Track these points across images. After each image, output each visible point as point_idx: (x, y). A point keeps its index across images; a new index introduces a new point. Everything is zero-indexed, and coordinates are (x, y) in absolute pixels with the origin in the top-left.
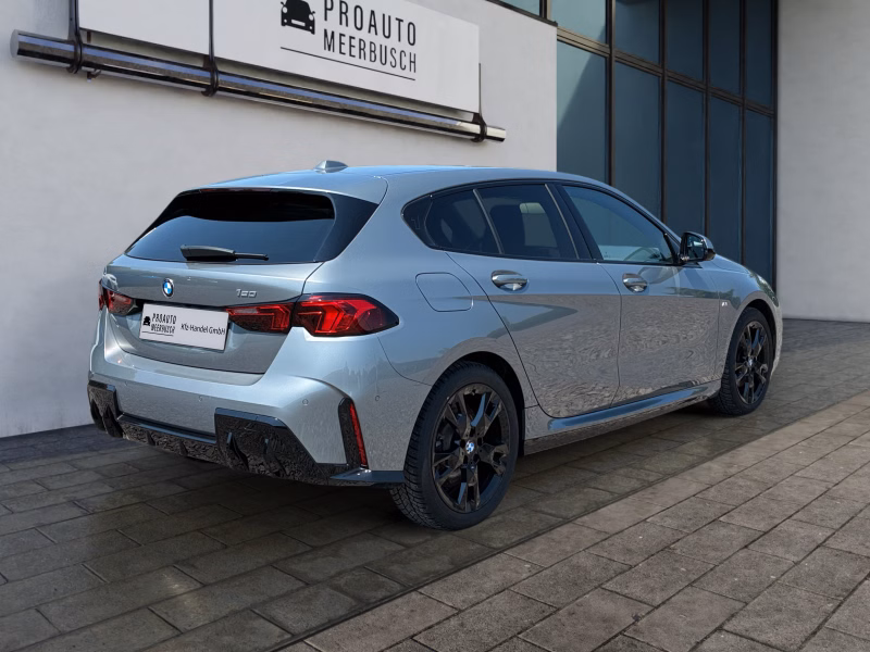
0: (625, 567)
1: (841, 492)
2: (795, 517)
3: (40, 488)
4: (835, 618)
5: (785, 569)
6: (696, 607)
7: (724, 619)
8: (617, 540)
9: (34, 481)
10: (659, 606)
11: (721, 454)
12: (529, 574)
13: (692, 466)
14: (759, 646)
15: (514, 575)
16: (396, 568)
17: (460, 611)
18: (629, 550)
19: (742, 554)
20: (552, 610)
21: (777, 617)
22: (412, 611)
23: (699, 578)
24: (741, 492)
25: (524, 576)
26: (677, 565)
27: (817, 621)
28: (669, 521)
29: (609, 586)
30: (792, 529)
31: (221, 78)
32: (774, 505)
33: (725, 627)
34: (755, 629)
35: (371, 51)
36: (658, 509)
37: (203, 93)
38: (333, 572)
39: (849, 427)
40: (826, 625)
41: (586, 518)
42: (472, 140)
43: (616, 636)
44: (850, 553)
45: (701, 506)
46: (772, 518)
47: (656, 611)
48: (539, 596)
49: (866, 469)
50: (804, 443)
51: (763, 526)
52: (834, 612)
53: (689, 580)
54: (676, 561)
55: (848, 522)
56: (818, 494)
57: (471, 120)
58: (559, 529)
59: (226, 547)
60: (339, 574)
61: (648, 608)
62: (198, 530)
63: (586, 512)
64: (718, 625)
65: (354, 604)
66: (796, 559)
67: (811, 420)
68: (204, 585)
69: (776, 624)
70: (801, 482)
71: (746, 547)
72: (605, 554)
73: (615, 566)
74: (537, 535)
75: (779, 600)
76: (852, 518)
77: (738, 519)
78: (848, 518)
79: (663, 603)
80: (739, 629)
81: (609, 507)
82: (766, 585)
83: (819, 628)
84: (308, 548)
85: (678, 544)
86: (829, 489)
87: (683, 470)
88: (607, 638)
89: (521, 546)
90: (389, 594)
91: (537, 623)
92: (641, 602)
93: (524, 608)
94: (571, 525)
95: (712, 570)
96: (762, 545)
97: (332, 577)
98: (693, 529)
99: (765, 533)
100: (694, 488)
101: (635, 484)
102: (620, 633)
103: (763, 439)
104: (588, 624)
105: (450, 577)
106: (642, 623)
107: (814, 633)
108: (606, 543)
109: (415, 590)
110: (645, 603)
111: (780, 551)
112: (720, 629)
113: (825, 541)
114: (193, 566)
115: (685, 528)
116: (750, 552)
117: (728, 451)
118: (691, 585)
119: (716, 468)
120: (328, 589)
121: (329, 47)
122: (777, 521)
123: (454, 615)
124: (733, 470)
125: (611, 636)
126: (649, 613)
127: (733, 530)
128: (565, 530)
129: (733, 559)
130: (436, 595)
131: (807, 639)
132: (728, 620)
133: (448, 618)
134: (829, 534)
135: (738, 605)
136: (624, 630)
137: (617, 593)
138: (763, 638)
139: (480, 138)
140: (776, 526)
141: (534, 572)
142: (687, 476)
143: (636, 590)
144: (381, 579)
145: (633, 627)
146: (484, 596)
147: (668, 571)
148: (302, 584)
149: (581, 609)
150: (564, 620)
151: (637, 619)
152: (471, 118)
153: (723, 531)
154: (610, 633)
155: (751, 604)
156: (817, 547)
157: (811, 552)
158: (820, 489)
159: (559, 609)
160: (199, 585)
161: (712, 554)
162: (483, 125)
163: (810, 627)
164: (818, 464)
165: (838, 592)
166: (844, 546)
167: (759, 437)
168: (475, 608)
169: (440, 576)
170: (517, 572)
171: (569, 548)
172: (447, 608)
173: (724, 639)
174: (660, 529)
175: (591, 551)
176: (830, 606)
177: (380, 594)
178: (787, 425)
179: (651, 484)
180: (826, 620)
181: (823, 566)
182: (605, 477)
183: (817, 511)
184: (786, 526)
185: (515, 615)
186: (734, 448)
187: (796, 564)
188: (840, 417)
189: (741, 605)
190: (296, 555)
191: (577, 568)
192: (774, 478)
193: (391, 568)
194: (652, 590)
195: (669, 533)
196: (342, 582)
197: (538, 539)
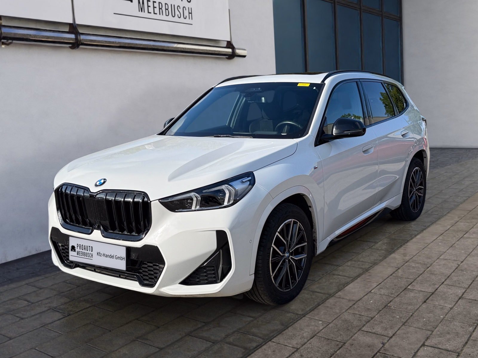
0: (369, 319)
1: (465, 266)
2: (445, 283)
3: (26, 302)
4: (475, 334)
5: (447, 312)
6: (409, 335)
7: (424, 340)
8: (360, 303)
9: (18, 298)
10: (391, 337)
11: (398, 249)
12: (323, 327)
13: (385, 257)
14: (444, 352)
15: (316, 328)
16: (254, 330)
17: (298, 349)
18: (368, 309)
19: (424, 306)
20: (342, 344)
21: (448, 336)
22: (274, 351)
23: (407, 321)
24: (414, 271)
25: (321, 328)
26: (394, 315)
27: (467, 337)
28: (383, 291)
29: (364, 329)
30: (445, 290)
31: (82, 37)
32: (433, 277)
33: (426, 344)
34: (439, 343)
35: (166, 9)
36: (375, 285)
37: (71, 48)
38: (223, 335)
39: (462, 225)
40: (471, 338)
41: (340, 293)
42: (227, 58)
43: (376, 353)
44: (476, 300)
45: (396, 280)
46: (434, 284)
47: (391, 339)
48: (332, 338)
49: (475, 252)
50: (441, 238)
51: (431, 290)
52: (474, 331)
53: (403, 322)
54: (393, 312)
55: (472, 283)
56: (454, 268)
57: (225, 46)
58: (328, 301)
59: (158, 328)
60: (227, 336)
61: (387, 339)
62: (137, 319)
63: (339, 290)
64: (422, 343)
65: (244, 351)
66: (451, 306)
67: (441, 222)
68: (161, 349)
69: (449, 340)
70: (444, 262)
71: (425, 302)
72: (357, 312)
73: (364, 319)
74: (319, 305)
75: (447, 328)
76: (473, 281)
77: (417, 287)
78: (471, 281)
79: (394, 335)
80: (432, 344)
81: (350, 286)
82: (440, 321)
83: (468, 340)
84: (204, 324)
85: (391, 303)
86: (459, 265)
87: (381, 261)
88: (373, 355)
89: (313, 312)
90: (258, 344)
91: (337, 351)
92: (383, 335)
93: (328, 344)
94: (333, 298)
95: (411, 316)
96: (432, 300)
97: (224, 338)
98: (396, 294)
99: (433, 293)
100: (390, 271)
101: (358, 271)
102: (378, 352)
103: (418, 237)
104: (361, 349)
105: (284, 332)
106: (387, 346)
107: (466, 343)
108: (355, 306)
109: (270, 340)
110: (385, 336)
111: (442, 303)
112: (423, 345)
113: (463, 295)
114: (147, 339)
115: (392, 294)
116: (428, 304)
117: (401, 246)
118: (403, 324)
119: (397, 257)
120: (226, 345)
121: (142, 9)
122: (437, 286)
123: (295, 351)
124: (407, 258)
125: (374, 354)
126: (388, 341)
127: (416, 293)
128: (331, 301)
129: (420, 309)
130: (282, 341)
131: (464, 346)
132: (426, 340)
133: (293, 353)
134: (464, 291)
135: (429, 333)
136: (380, 350)
137: (370, 332)
138: (444, 347)
139: (232, 56)
140: (437, 289)
141: (325, 325)
142: (384, 263)
143: (378, 329)
144: (251, 337)
145: (383, 349)
146: (306, 340)
147: (391, 319)
148: (211, 343)
149: (355, 342)
150: (349, 348)
151: (384, 344)
152: (225, 44)
153: (412, 294)
154: (373, 352)
155: (435, 331)
156: (460, 298)
157: (457, 302)
158: (455, 265)
159: (345, 343)
160: (158, 350)
161: (410, 307)
162: (233, 48)
163: (464, 339)
164: (450, 251)
165: (474, 322)
166: (472, 297)
167: (416, 236)
168: (304, 347)
169: (280, 332)
170: (316, 326)
171: (337, 311)
172: (290, 348)
173: (427, 349)
174: (380, 296)
175: (349, 311)
176: (471, 329)
177: (254, 345)
178: (429, 226)
179: (367, 270)
180: (471, 336)
181: (464, 308)
182: (340, 268)
183: (455, 279)
184: (442, 288)
185: (325, 348)
186: (404, 244)
187: (451, 309)
188: (457, 219)
189: (430, 332)
190: (198, 328)
191: (346, 321)
192: (429, 260)
193: (252, 330)
194: (386, 329)
195: (384, 297)
196: (231, 340)
197: (320, 306)
